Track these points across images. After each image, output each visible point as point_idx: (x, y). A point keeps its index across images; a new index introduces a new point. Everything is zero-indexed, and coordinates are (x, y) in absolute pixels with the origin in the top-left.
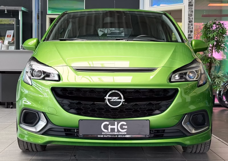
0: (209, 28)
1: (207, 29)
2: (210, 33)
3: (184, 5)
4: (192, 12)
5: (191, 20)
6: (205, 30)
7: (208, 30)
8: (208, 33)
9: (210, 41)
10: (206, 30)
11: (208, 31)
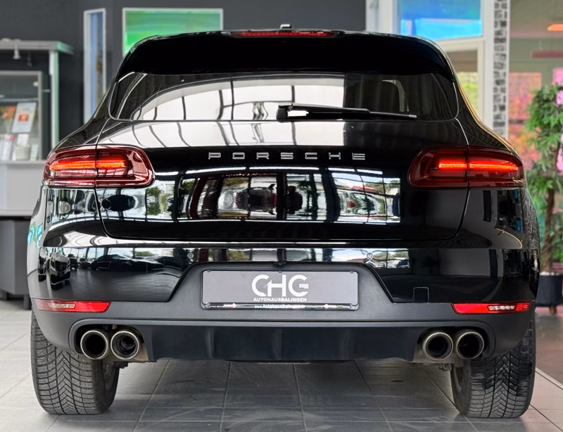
0: (547, 101)
1: (543, 104)
2: (550, 115)
3: (482, 39)
4: (503, 57)
5: (502, 78)
6: (537, 105)
7: (546, 105)
8: (546, 115)
9: (551, 133)
10: (540, 107)
11: (544, 109)
